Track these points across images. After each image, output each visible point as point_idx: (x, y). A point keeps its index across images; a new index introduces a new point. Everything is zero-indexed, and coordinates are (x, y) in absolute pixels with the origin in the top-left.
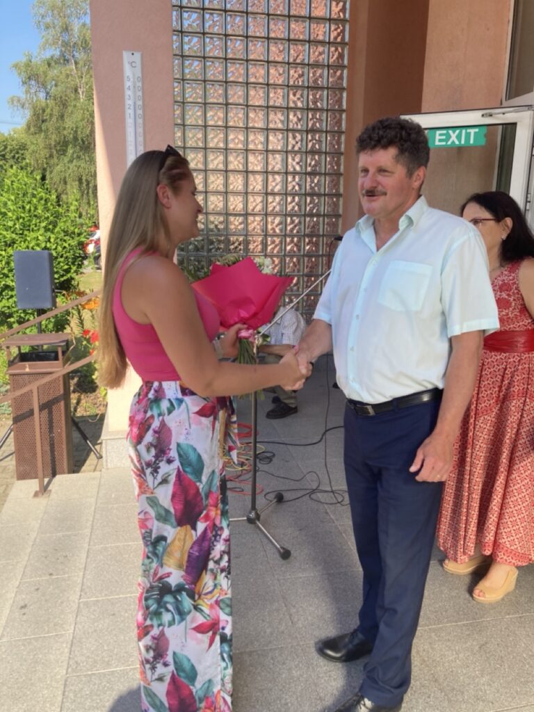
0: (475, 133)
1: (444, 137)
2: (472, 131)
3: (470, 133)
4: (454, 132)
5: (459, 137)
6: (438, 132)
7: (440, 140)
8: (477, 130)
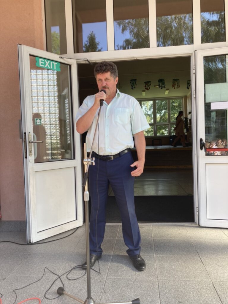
0: (56, 64)
1: (43, 63)
2: (55, 63)
3: (54, 64)
4: (47, 62)
5: (50, 64)
6: (40, 60)
7: (42, 64)
8: (56, 63)
